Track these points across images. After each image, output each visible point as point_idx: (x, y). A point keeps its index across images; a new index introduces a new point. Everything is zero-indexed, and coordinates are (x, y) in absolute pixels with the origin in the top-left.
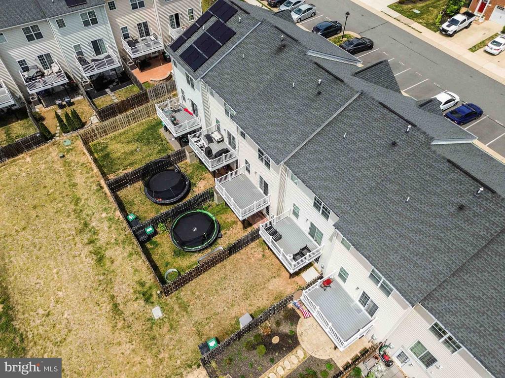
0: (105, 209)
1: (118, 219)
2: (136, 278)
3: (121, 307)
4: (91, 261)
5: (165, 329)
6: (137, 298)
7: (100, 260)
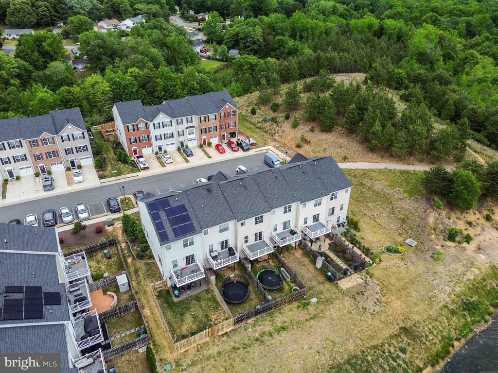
0: (245, 330)
1: (254, 321)
2: (295, 310)
3: (312, 316)
4: (284, 334)
5: (322, 296)
6: (307, 309)
7: (283, 328)
